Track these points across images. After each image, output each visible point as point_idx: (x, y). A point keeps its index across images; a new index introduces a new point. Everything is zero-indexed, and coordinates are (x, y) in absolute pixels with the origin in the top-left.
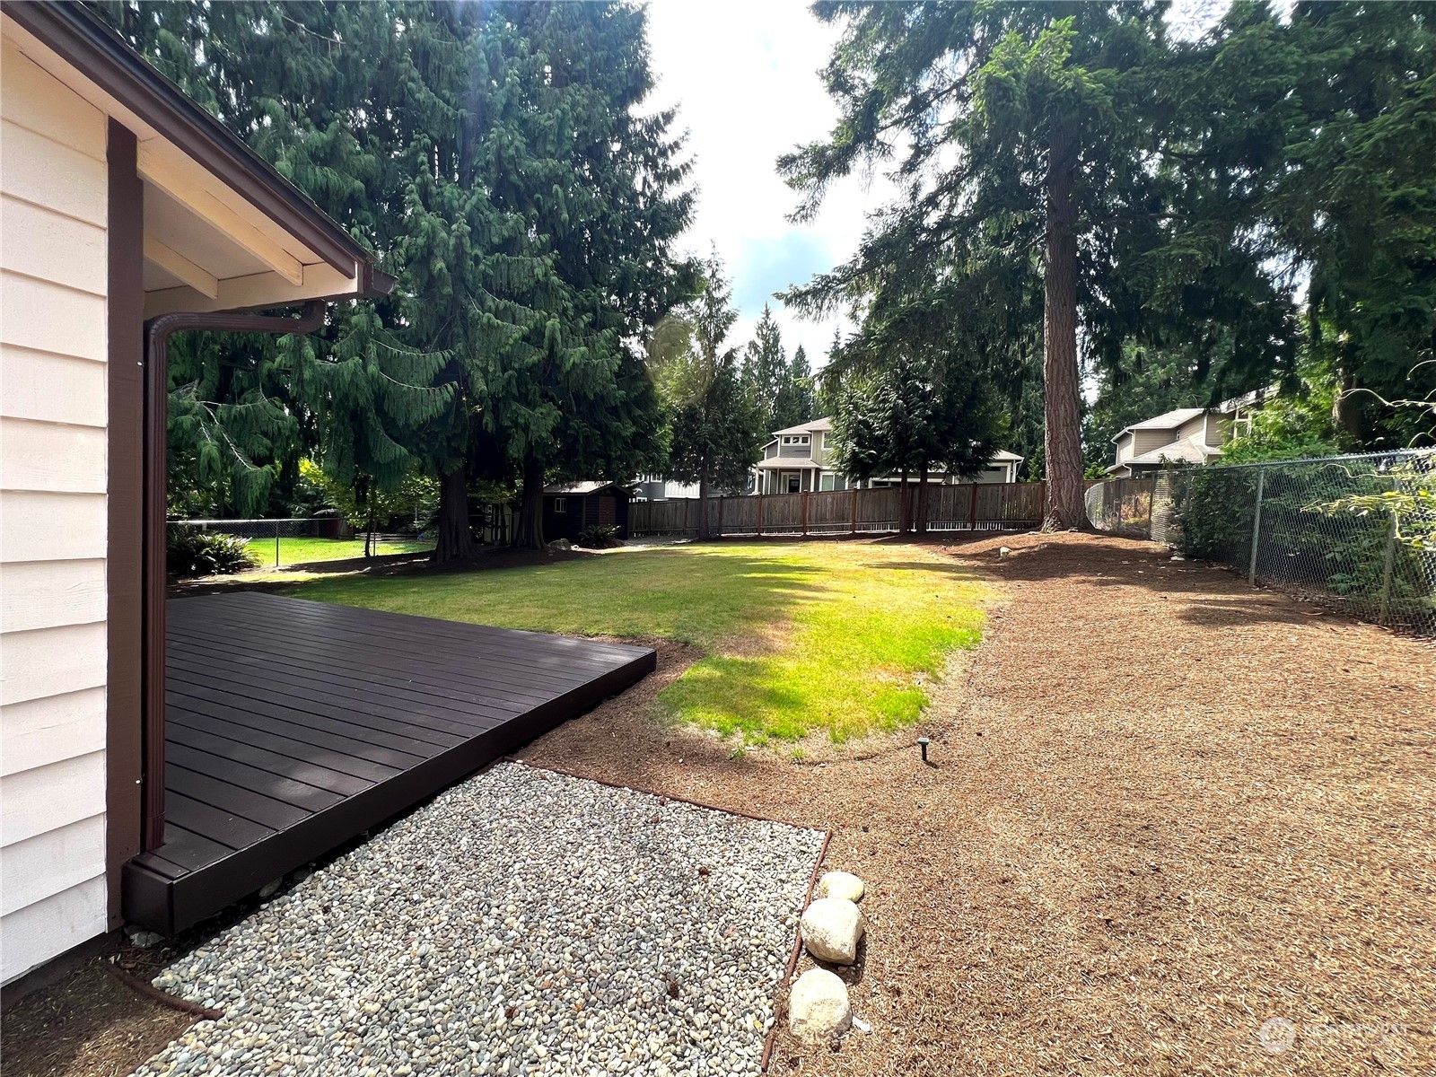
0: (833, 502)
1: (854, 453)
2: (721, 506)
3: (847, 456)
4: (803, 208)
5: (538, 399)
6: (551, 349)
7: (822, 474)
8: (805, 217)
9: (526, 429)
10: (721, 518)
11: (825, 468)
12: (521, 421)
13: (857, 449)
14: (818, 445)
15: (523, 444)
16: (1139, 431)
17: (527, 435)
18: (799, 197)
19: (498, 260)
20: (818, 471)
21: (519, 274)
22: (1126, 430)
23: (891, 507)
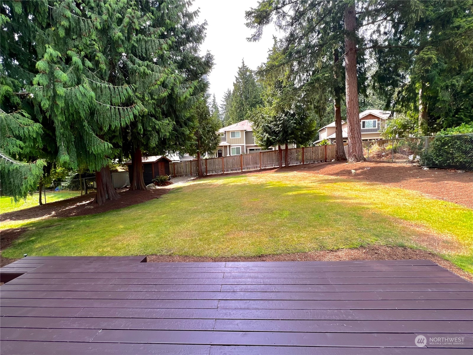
0: (252, 157)
1: (268, 138)
2: (206, 162)
3: (265, 139)
4: (255, 35)
5: (161, 116)
6: (172, 89)
7: (231, 147)
8: (255, 40)
9: (158, 132)
10: (206, 168)
11: (232, 145)
12: (157, 127)
13: (269, 136)
14: (229, 137)
15: (157, 139)
16: (328, 128)
17: (159, 134)
18: (253, 31)
19: (140, 38)
20: (230, 146)
21: (152, 48)
22: (324, 127)
23: (274, 158)
